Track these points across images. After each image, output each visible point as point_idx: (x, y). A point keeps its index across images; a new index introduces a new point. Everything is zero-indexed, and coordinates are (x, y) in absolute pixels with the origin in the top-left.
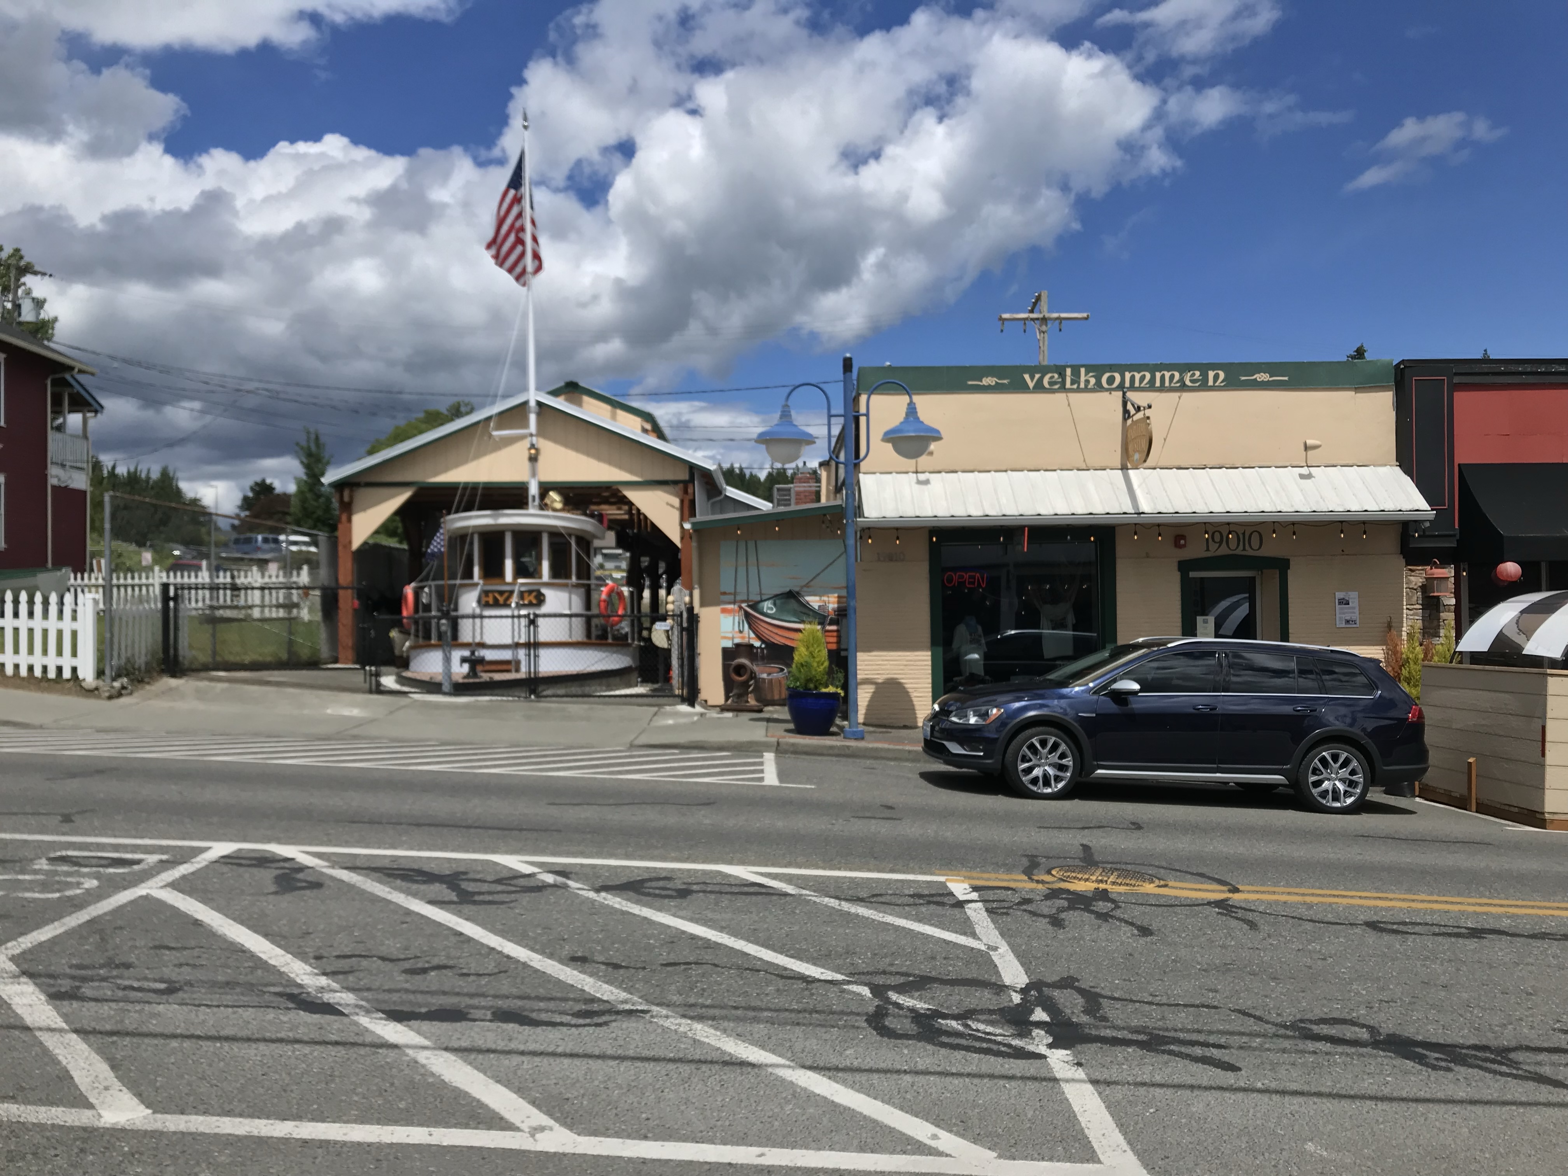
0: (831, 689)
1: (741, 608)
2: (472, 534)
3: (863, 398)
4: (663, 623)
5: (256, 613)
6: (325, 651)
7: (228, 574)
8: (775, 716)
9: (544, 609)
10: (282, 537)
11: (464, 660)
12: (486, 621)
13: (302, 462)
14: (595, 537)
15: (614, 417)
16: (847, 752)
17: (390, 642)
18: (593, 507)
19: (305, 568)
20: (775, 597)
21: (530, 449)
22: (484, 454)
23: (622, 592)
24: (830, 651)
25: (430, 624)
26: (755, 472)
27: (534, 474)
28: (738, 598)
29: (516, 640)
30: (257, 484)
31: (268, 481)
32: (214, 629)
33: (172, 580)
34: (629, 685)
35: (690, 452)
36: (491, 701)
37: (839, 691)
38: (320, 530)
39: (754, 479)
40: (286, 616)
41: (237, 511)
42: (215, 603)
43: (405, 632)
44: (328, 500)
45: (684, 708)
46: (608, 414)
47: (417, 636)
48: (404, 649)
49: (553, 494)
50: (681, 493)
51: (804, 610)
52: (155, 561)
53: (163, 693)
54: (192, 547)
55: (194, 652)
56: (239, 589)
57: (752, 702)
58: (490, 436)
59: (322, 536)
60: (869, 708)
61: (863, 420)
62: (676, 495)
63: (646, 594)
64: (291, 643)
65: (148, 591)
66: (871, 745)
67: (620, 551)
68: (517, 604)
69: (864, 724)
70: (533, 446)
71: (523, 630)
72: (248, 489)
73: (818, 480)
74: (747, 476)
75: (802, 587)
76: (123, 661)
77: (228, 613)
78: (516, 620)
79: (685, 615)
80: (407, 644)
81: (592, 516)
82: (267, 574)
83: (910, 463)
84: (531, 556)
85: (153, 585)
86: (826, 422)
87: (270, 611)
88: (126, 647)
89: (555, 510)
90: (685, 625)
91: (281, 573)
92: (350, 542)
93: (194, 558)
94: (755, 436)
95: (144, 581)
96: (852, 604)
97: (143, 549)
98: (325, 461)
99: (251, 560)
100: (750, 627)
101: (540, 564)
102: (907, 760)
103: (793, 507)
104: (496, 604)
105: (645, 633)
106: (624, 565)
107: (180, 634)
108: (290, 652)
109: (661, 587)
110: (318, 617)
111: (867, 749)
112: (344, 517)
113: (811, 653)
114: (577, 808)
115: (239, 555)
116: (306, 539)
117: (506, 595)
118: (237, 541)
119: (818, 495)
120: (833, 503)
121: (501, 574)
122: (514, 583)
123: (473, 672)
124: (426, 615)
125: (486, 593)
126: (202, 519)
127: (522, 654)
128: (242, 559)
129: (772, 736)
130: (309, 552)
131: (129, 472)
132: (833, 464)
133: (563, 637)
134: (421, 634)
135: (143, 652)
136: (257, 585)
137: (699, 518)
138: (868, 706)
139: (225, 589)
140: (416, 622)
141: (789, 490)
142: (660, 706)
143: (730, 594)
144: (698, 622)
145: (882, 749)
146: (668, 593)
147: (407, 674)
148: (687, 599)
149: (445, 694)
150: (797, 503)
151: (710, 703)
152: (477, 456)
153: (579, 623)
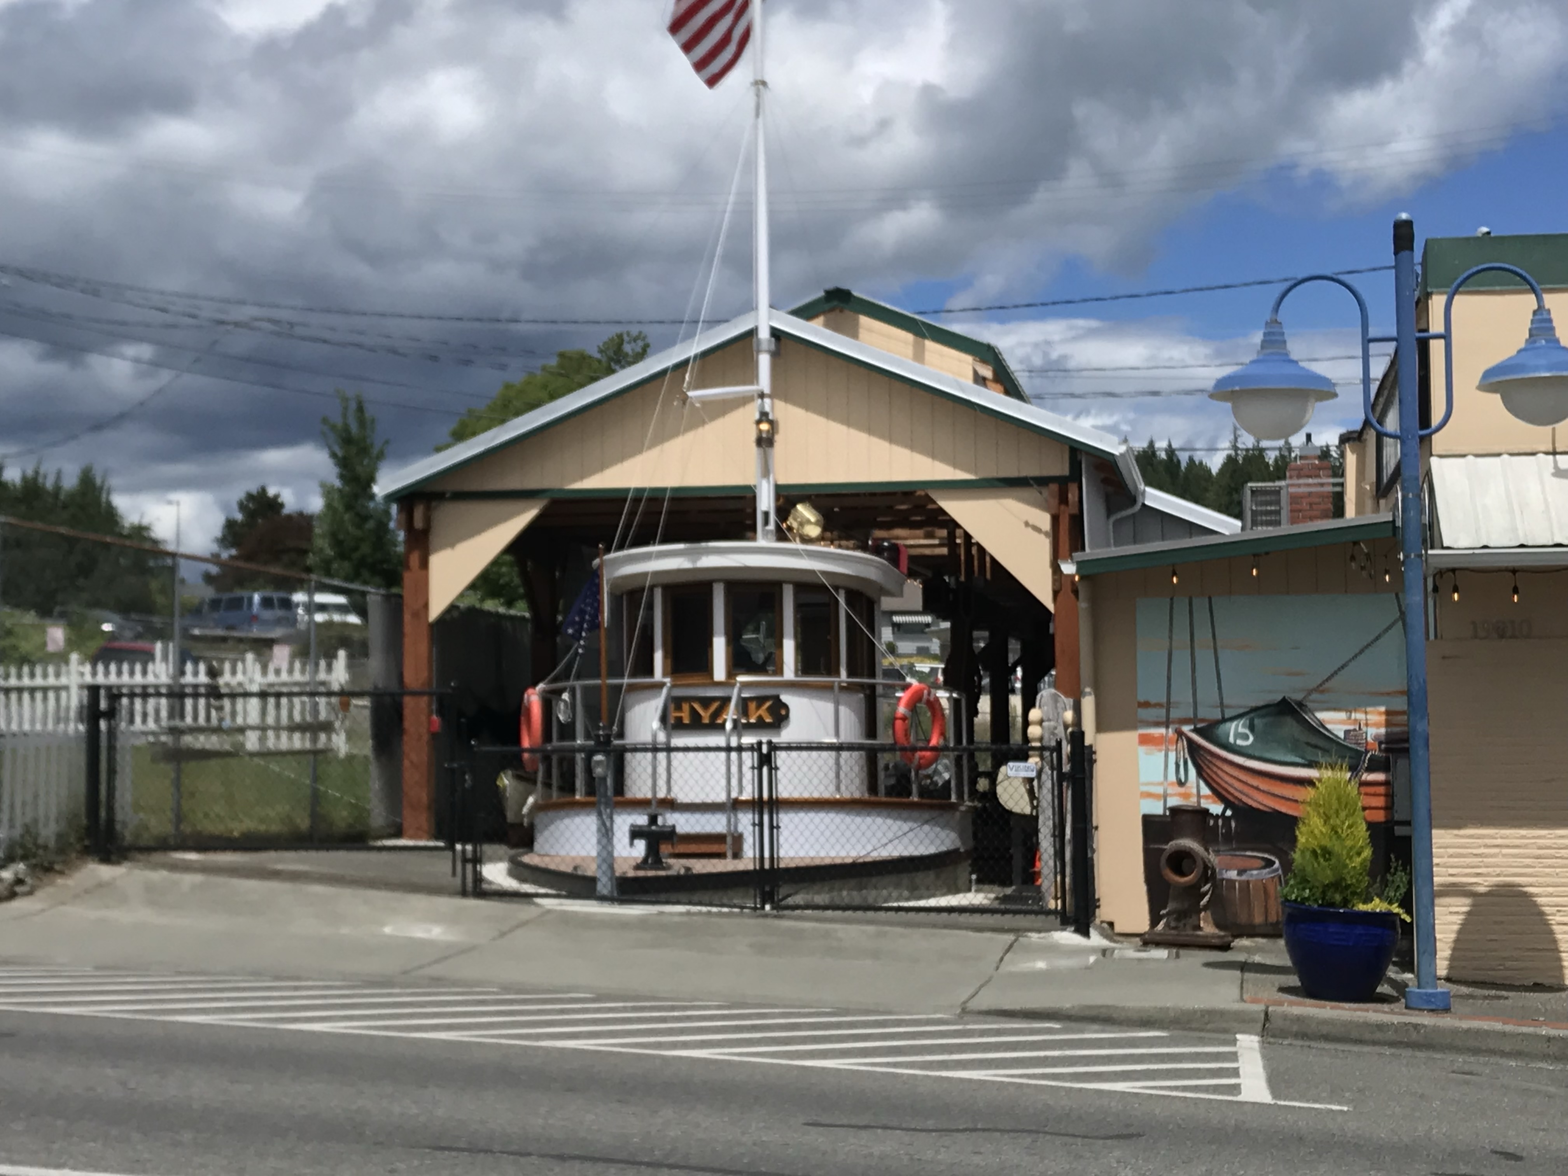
0: (1377, 905)
1: (1180, 734)
2: (652, 588)
3: (1437, 303)
4: (1021, 765)
5: (251, 741)
6: (378, 817)
7: (202, 667)
8: (1257, 959)
9: (786, 735)
10: (299, 597)
11: (636, 833)
12: (677, 757)
13: (333, 455)
14: (883, 591)
15: (919, 356)
16: (1414, 1036)
17: (497, 794)
18: (879, 533)
19: (342, 654)
20: (1252, 714)
21: (759, 422)
22: (675, 433)
23: (937, 699)
24: (1371, 826)
25: (572, 763)
26: (1198, 456)
27: (766, 472)
28: (1175, 714)
29: (734, 795)
30: (250, 497)
31: (271, 492)
32: (179, 771)
33: (100, 679)
34: (955, 890)
35: (1069, 418)
36: (688, 913)
37: (1395, 909)
38: (365, 583)
39: (1198, 470)
40: (308, 745)
41: (215, 548)
42: (177, 723)
43: (526, 778)
44: (382, 527)
45: (1068, 937)
46: (910, 351)
47: (548, 785)
48: (525, 810)
49: (804, 511)
50: (1054, 502)
51: (1314, 740)
52: (72, 644)
53: (87, 892)
54: (134, 616)
55: (142, 815)
56: (219, 696)
57: (1208, 928)
58: (685, 399)
59: (374, 596)
60: (1459, 945)
61: (1437, 348)
62: (1044, 508)
63: (985, 704)
64: (316, 798)
65: (58, 699)
66: (1465, 1024)
67: (928, 619)
68: (735, 722)
69: (1448, 979)
70: (764, 416)
71: (748, 775)
72: (235, 507)
73: (1339, 471)
74: (1184, 465)
75: (1310, 692)
76: (17, 832)
77: (202, 742)
78: (734, 755)
79: (1066, 749)
80: (531, 800)
81: (877, 550)
82: (271, 668)
83: (1540, 435)
84: (757, 630)
85: (66, 688)
86: (1359, 353)
87: (278, 737)
88: (24, 804)
89: (806, 540)
90: (1066, 768)
91: (297, 665)
92: (426, 606)
93: (138, 636)
94: (1210, 385)
95: (51, 681)
96: (1420, 727)
97: (48, 622)
98: (375, 451)
99: (240, 640)
100: (1200, 774)
101: (780, 646)
102: (1545, 1057)
103: (1285, 529)
104: (696, 725)
105: (983, 784)
106: (935, 646)
107: (118, 783)
108: (314, 816)
109: (1013, 691)
110: (366, 748)
111: (1455, 1032)
112: (414, 559)
113: (1334, 829)
114: (864, 1134)
115: (220, 632)
116: (341, 600)
117: (715, 705)
118: (215, 604)
119: (1338, 499)
120: (1371, 518)
121: (705, 666)
122: (728, 684)
123: (653, 857)
124: (567, 744)
125: (676, 702)
126: (151, 563)
127: (745, 821)
128: (224, 639)
129: (1254, 1001)
130: (346, 625)
131: (24, 478)
132: (1371, 437)
133: (827, 792)
134: (555, 782)
135: (53, 813)
136: (255, 688)
137: (1090, 552)
138: (1457, 941)
139: (196, 696)
140: (547, 758)
141: (1277, 492)
142: (1018, 931)
143: (1159, 705)
144: (1092, 762)
145: (1487, 1033)
146: (1029, 703)
147: (527, 859)
148: (1069, 715)
149: (603, 899)
150: (1293, 521)
151: (1118, 929)
152: (661, 438)
153: (852, 762)
